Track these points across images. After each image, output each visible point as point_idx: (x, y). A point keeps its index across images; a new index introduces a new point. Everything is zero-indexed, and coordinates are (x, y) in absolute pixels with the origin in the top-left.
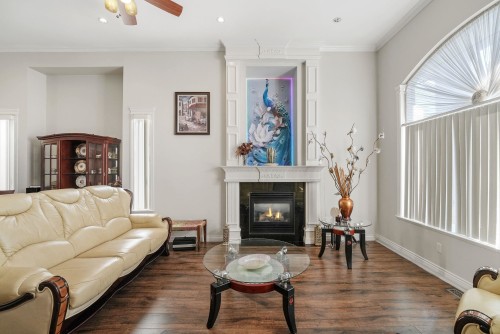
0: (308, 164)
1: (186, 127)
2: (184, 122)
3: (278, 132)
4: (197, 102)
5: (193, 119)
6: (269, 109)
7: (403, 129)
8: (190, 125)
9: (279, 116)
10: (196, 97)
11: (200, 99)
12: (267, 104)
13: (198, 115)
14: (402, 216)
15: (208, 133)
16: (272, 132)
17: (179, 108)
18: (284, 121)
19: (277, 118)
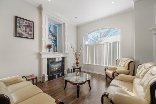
0: (66, 52)
1: (22, 34)
2: (20, 32)
3: (54, 42)
4: (27, 24)
5: (25, 31)
6: (51, 33)
7: (84, 45)
8: (24, 33)
9: (54, 36)
10: (27, 22)
11: (29, 23)
12: (50, 32)
13: (28, 30)
14: (84, 63)
15: (33, 39)
16: (52, 41)
17: (18, 24)
18: (55, 38)
19: (53, 37)
